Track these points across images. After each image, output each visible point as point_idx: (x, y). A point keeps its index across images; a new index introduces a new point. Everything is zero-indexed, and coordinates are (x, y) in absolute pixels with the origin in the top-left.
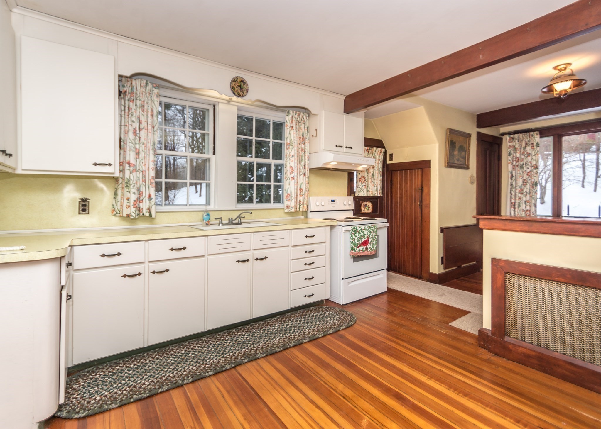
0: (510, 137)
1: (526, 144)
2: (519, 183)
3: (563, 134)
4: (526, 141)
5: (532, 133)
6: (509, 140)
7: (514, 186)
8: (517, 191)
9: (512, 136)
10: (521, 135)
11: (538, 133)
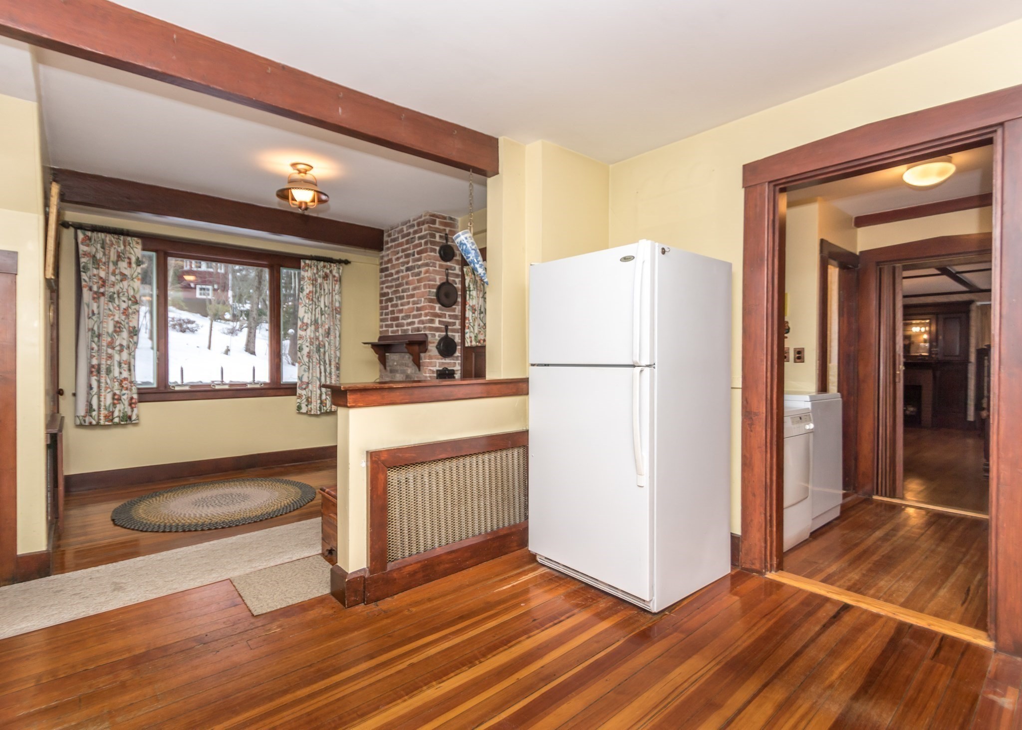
0: (86, 236)
1: (119, 256)
2: (107, 328)
3: (168, 253)
4: (118, 252)
5: (129, 239)
6: (83, 240)
7: (97, 333)
8: (104, 343)
9: (89, 234)
10: (109, 238)
11: (140, 241)
